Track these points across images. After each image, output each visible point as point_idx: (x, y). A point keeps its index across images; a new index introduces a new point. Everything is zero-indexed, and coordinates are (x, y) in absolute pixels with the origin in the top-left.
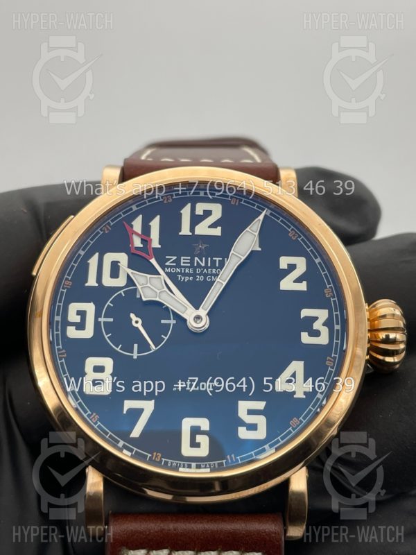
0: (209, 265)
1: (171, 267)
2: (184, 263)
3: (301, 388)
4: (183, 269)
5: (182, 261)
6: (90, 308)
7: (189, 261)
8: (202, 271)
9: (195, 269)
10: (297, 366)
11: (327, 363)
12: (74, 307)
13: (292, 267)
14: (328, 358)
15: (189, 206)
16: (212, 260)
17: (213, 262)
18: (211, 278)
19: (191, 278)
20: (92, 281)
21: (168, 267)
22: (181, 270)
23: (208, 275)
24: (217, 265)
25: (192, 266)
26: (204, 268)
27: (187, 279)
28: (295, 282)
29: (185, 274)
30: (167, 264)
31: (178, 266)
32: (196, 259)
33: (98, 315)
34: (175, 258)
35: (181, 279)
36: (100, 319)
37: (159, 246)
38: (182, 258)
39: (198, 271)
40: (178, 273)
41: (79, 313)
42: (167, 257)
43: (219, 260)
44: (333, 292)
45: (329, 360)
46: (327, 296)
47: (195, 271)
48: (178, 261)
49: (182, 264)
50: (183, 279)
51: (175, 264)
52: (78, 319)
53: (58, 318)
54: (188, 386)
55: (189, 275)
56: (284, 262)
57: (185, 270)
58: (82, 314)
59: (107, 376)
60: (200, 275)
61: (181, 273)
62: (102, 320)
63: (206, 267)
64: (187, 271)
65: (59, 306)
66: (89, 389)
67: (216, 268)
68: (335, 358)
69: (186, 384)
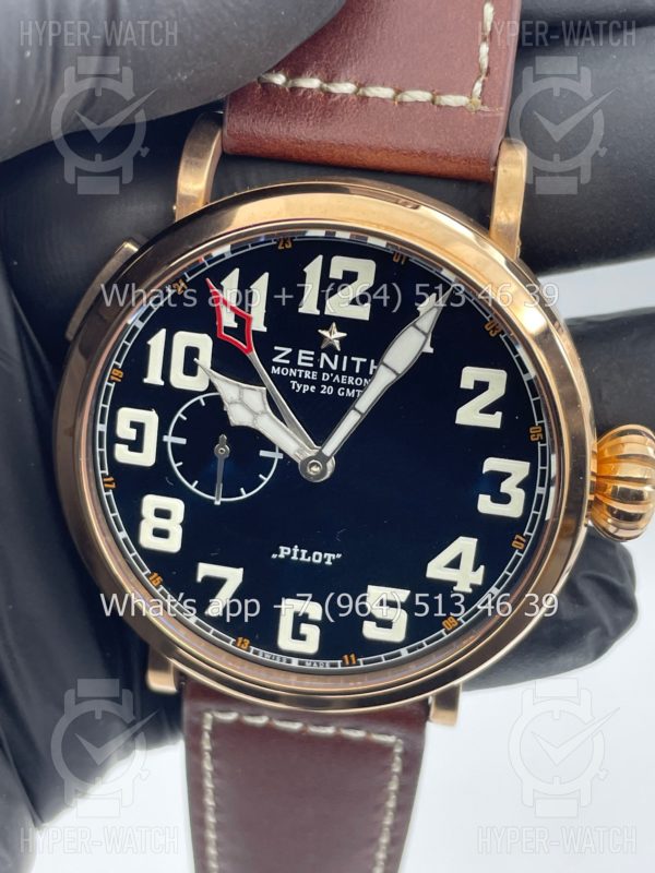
0: (344, 369)
1: (282, 365)
2: (303, 361)
3: (467, 578)
4: (301, 371)
5: (300, 357)
6: (150, 419)
7: (312, 359)
8: (332, 378)
9: (320, 372)
10: (466, 546)
11: (515, 544)
12: (126, 415)
13: (481, 387)
14: (517, 536)
15: (319, 259)
16: (349, 360)
17: (352, 365)
18: (345, 391)
19: (313, 388)
20: (154, 377)
21: (277, 365)
22: (298, 373)
23: (341, 385)
24: (357, 371)
25: (316, 367)
26: (335, 372)
27: (306, 388)
28: (483, 411)
29: (303, 381)
30: (276, 359)
31: (293, 364)
32: (324, 356)
33: (162, 430)
34: (289, 350)
35: (296, 388)
36: (165, 438)
37: (265, 329)
38: (301, 352)
39: (326, 377)
40: (293, 378)
41: (133, 425)
42: (276, 348)
43: (361, 363)
44: (543, 432)
45: (518, 540)
46: (532, 439)
47: (320, 376)
48: (293, 357)
49: (300, 363)
50: (299, 388)
51: (288, 362)
52: (132, 434)
53: (102, 428)
54: (295, 554)
55: (310, 382)
56: (469, 376)
57: (303, 374)
58: (139, 427)
59: (175, 526)
60: (328, 384)
61: (296, 378)
62: (169, 439)
63: (339, 372)
64: (307, 375)
65: (104, 410)
66: (147, 540)
67: (355, 376)
68: (528, 538)
69: (292, 552)
